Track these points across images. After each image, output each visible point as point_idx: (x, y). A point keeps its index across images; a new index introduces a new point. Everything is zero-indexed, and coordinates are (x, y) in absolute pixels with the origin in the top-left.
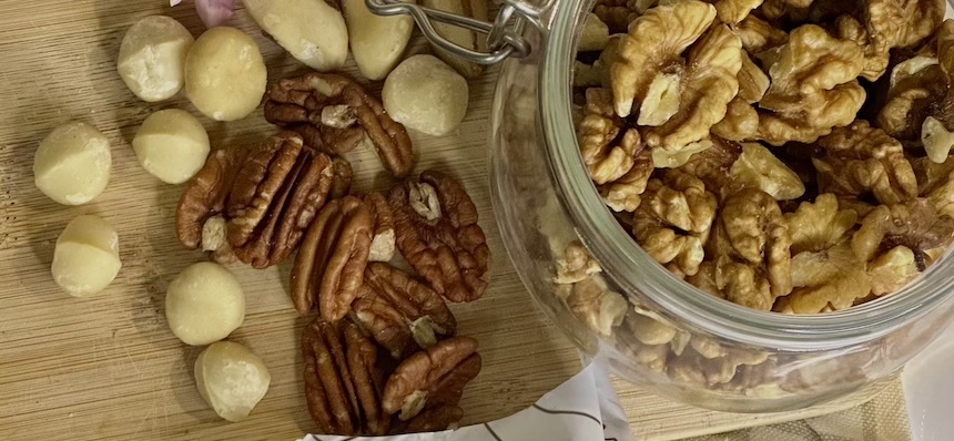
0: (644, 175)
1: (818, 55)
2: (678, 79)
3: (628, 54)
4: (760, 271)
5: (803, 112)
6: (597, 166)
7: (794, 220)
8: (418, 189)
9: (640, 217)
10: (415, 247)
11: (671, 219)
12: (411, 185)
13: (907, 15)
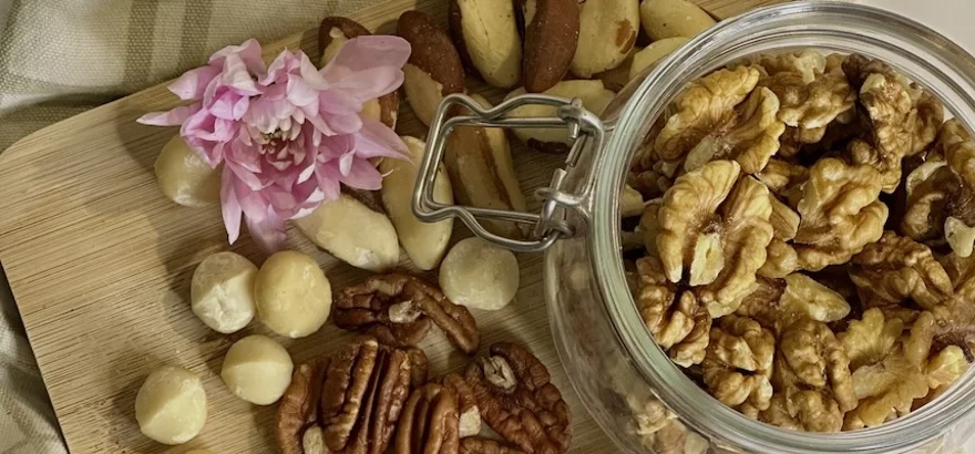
0: (705, 331)
1: (839, 186)
2: (718, 236)
3: (670, 225)
4: (825, 393)
5: (836, 238)
6: (662, 333)
7: (846, 339)
8: (489, 362)
9: (708, 367)
10: (499, 417)
11: (737, 363)
12: (484, 360)
13: (910, 128)
